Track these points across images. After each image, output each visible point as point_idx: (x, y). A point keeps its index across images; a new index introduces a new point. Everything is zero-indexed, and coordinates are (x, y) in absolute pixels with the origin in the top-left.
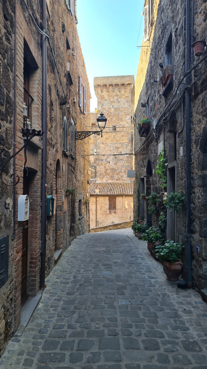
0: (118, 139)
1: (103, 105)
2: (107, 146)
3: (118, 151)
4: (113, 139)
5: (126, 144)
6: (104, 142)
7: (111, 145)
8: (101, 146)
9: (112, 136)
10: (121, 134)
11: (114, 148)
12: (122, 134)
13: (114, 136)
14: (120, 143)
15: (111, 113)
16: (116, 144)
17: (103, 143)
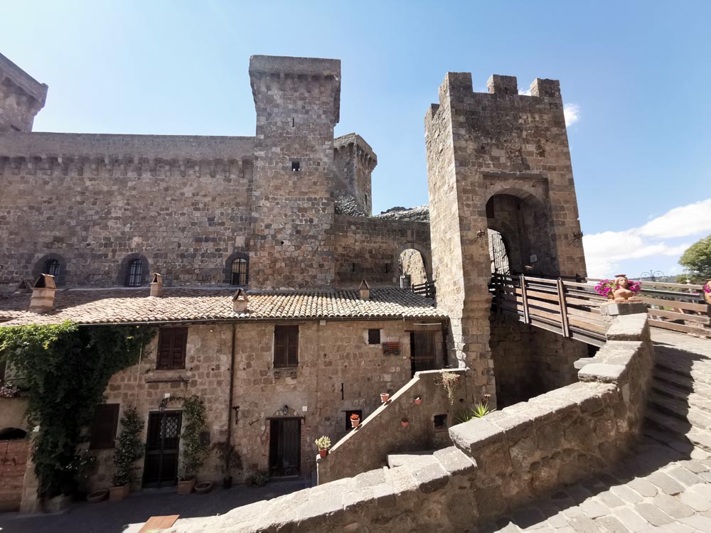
0: (303, 190)
1: (270, 115)
2: (278, 204)
3: (303, 216)
4: (293, 190)
5: (324, 201)
6: (271, 196)
7: (288, 202)
8: (261, 205)
9: (290, 182)
10: (310, 180)
11: (295, 210)
12: (315, 180)
13: (294, 183)
14: (309, 199)
15: (288, 133)
16: (299, 202)
17: (267, 198)
